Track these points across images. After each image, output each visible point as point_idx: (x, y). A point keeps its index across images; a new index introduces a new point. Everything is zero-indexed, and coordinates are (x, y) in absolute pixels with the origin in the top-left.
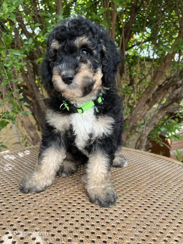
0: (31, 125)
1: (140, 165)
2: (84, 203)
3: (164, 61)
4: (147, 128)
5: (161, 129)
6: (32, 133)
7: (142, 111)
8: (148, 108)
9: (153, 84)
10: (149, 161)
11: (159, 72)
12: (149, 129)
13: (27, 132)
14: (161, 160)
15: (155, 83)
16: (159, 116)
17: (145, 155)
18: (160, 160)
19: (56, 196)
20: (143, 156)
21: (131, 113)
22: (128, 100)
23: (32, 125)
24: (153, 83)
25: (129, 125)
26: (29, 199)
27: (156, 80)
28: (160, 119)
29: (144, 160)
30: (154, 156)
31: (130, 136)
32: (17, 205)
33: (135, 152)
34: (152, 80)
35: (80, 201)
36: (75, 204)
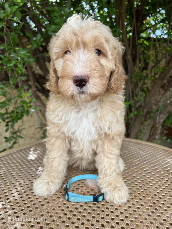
1: (151, 163)
2: (85, 213)
4: (161, 116)
7: (157, 96)
8: (163, 92)
9: (167, 70)
12: (163, 117)
15: (170, 69)
19: (58, 202)
20: (155, 151)
21: (145, 98)
22: (143, 85)
25: (143, 112)
26: (32, 205)
27: (170, 65)
29: (156, 156)
31: (144, 122)
32: (19, 213)
33: (147, 145)
34: (166, 66)
35: (81, 210)
36: (76, 213)
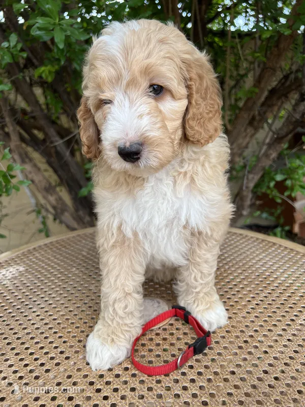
0: (47, 186)
1: (237, 266)
3: (277, 46)
4: (251, 176)
5: (274, 177)
6: (52, 199)
7: (241, 140)
8: (253, 132)
9: (257, 93)
10: (254, 252)
11: (267, 68)
12: (253, 178)
13: (45, 198)
14: (276, 247)
15: (262, 91)
16: (271, 154)
17: (247, 238)
18: (273, 249)
20: (243, 243)
23: (50, 184)
24: (257, 90)
27: (262, 85)
28: (273, 159)
29: (244, 253)
30: (263, 241)
34: (255, 86)
